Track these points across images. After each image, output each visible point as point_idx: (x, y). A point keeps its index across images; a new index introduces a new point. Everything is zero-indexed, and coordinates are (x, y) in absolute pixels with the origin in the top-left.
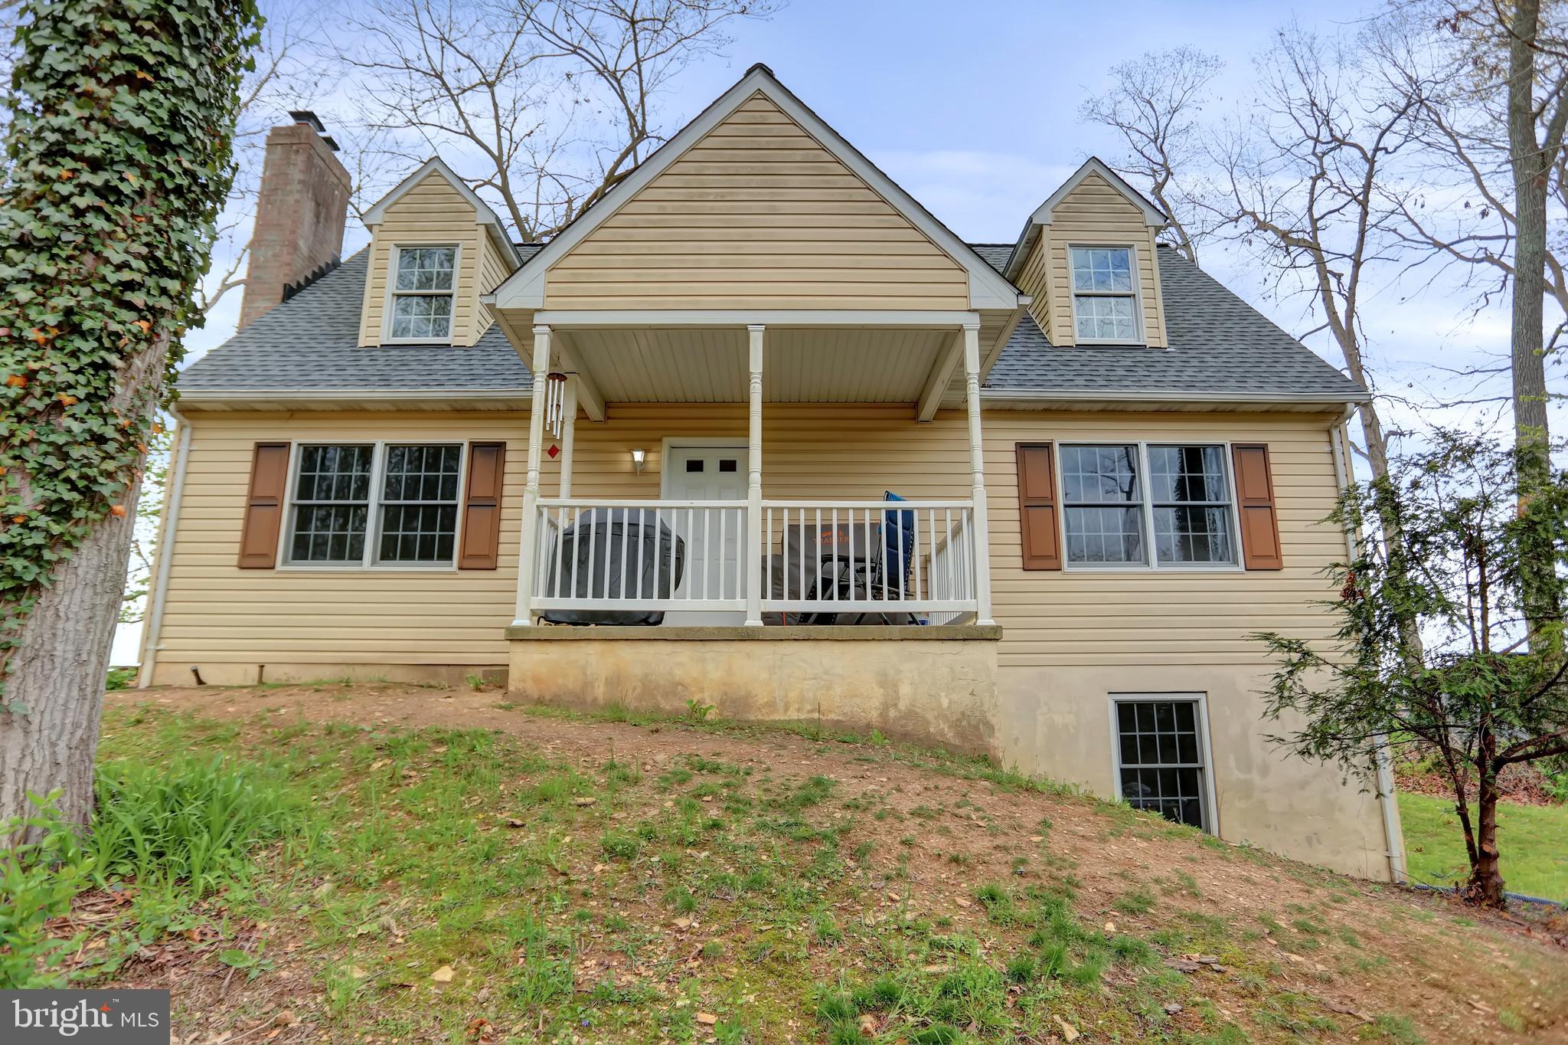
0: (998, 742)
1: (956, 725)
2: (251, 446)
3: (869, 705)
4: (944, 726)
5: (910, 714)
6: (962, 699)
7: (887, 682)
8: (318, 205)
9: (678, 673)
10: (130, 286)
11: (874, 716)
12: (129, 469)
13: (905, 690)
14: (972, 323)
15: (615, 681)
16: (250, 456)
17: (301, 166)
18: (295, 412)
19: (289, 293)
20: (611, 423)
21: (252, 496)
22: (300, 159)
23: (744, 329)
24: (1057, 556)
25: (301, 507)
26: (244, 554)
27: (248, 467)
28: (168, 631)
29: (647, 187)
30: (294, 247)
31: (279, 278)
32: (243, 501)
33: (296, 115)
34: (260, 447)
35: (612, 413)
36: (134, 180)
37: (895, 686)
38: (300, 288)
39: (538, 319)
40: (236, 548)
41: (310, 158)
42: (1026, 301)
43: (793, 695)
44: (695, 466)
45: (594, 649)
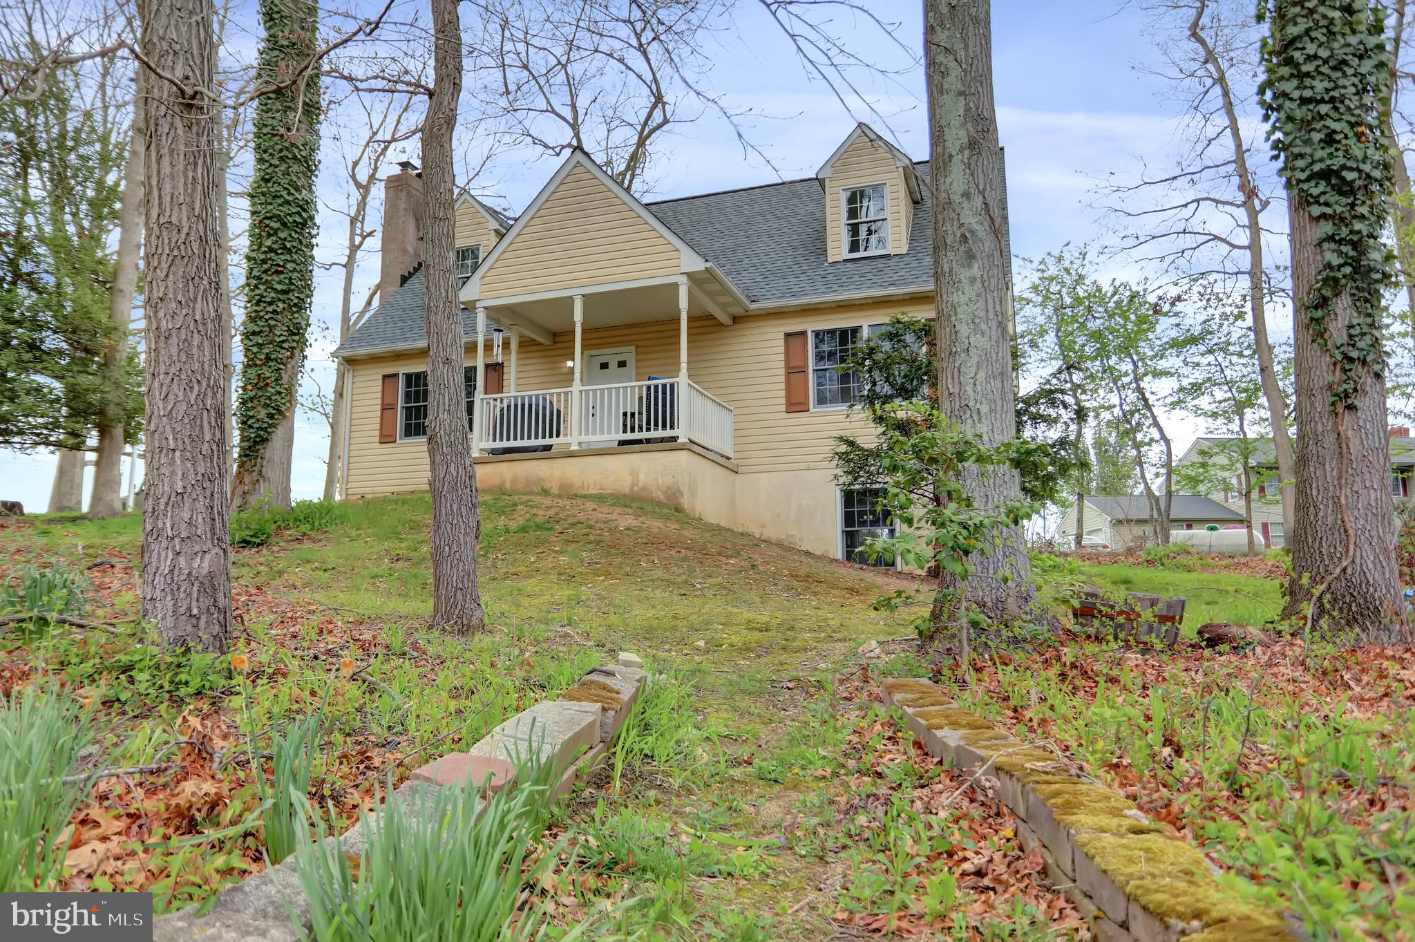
0: (686, 502)
1: (665, 493)
2: (381, 377)
3: (625, 486)
4: (659, 494)
5: (644, 488)
6: (669, 480)
7: (634, 474)
8: (417, 220)
9: (541, 475)
10: (283, 342)
11: (627, 490)
12: (290, 402)
13: (642, 477)
14: (682, 280)
15: (514, 480)
16: (380, 382)
17: (404, 199)
18: (399, 356)
19: (404, 280)
20: (557, 345)
21: (383, 404)
22: (403, 195)
23: (571, 298)
24: (806, 403)
25: (407, 408)
26: (381, 436)
27: (380, 389)
28: (351, 479)
29: (525, 227)
30: (405, 251)
31: (398, 271)
32: (379, 408)
33: (402, 164)
34: (385, 377)
35: (558, 339)
36: (281, 305)
37: (638, 476)
38: (411, 275)
39: (478, 305)
40: (377, 433)
41: (409, 193)
42: (709, 264)
43: (591, 482)
44: (604, 366)
45: (505, 466)
